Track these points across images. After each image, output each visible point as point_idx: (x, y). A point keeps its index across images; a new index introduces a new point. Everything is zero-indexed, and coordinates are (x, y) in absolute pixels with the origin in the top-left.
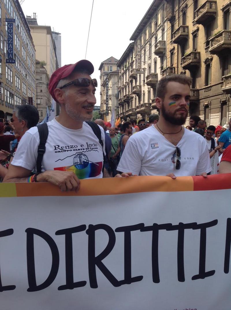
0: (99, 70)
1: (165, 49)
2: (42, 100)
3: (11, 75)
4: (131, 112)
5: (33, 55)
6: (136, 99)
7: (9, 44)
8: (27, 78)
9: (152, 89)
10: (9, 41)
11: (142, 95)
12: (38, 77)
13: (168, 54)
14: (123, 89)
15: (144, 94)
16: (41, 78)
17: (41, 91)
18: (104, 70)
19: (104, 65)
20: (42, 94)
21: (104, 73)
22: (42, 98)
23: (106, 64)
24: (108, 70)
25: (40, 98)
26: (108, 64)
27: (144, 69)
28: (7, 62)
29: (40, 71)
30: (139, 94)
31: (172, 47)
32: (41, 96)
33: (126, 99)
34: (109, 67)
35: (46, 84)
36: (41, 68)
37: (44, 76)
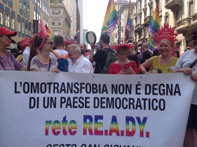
12: (56, 11)
16: (59, 12)
17: (59, 24)
20: (60, 26)
22: (60, 31)
24: (118, 9)
25: (58, 31)
26: (118, 4)
29: (59, 6)
33: (138, 29)
34: (120, 6)
35: (64, 18)
36: (60, 3)
37: (62, 10)
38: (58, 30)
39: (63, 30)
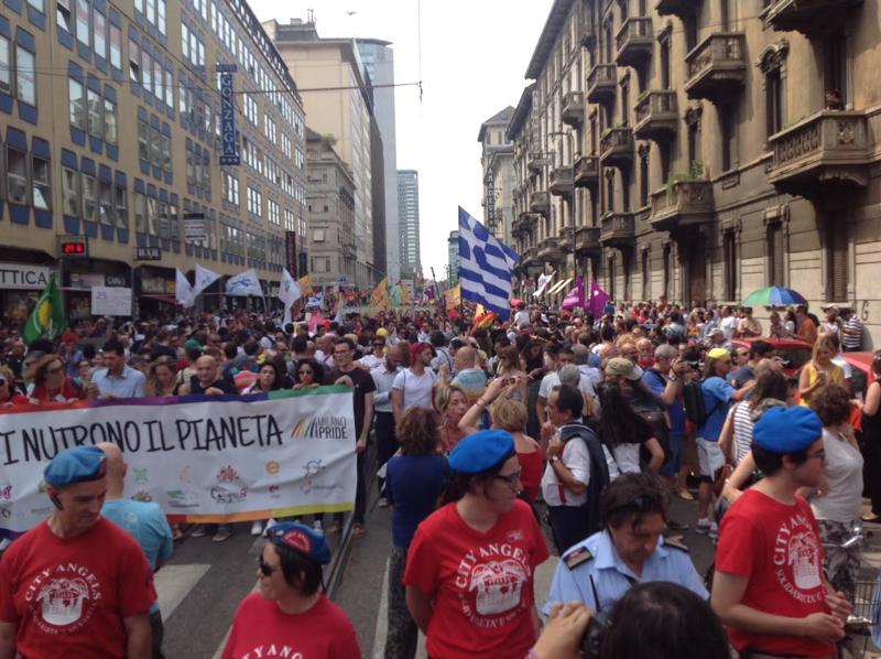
0: (479, 140)
1: (582, 111)
2: (328, 231)
3: (236, 189)
4: (529, 258)
5: (297, 126)
6: (542, 222)
7: (224, 123)
8: (280, 186)
9: (565, 203)
10: (224, 114)
11: (552, 215)
12: (317, 175)
13: (588, 123)
14: (520, 196)
15: (555, 213)
16: (325, 176)
17: (326, 209)
18: (489, 143)
19: (488, 130)
20: (326, 216)
21: (490, 149)
22: (328, 227)
23: (492, 126)
24: (500, 142)
25: (323, 227)
27: (553, 153)
28: (222, 163)
29: (322, 160)
30: (546, 214)
31: (592, 110)
32: (326, 221)
35: (338, 190)
36: (325, 151)
37: (332, 172)
38: (323, 224)
39: (335, 225)
